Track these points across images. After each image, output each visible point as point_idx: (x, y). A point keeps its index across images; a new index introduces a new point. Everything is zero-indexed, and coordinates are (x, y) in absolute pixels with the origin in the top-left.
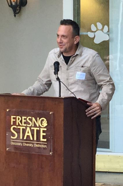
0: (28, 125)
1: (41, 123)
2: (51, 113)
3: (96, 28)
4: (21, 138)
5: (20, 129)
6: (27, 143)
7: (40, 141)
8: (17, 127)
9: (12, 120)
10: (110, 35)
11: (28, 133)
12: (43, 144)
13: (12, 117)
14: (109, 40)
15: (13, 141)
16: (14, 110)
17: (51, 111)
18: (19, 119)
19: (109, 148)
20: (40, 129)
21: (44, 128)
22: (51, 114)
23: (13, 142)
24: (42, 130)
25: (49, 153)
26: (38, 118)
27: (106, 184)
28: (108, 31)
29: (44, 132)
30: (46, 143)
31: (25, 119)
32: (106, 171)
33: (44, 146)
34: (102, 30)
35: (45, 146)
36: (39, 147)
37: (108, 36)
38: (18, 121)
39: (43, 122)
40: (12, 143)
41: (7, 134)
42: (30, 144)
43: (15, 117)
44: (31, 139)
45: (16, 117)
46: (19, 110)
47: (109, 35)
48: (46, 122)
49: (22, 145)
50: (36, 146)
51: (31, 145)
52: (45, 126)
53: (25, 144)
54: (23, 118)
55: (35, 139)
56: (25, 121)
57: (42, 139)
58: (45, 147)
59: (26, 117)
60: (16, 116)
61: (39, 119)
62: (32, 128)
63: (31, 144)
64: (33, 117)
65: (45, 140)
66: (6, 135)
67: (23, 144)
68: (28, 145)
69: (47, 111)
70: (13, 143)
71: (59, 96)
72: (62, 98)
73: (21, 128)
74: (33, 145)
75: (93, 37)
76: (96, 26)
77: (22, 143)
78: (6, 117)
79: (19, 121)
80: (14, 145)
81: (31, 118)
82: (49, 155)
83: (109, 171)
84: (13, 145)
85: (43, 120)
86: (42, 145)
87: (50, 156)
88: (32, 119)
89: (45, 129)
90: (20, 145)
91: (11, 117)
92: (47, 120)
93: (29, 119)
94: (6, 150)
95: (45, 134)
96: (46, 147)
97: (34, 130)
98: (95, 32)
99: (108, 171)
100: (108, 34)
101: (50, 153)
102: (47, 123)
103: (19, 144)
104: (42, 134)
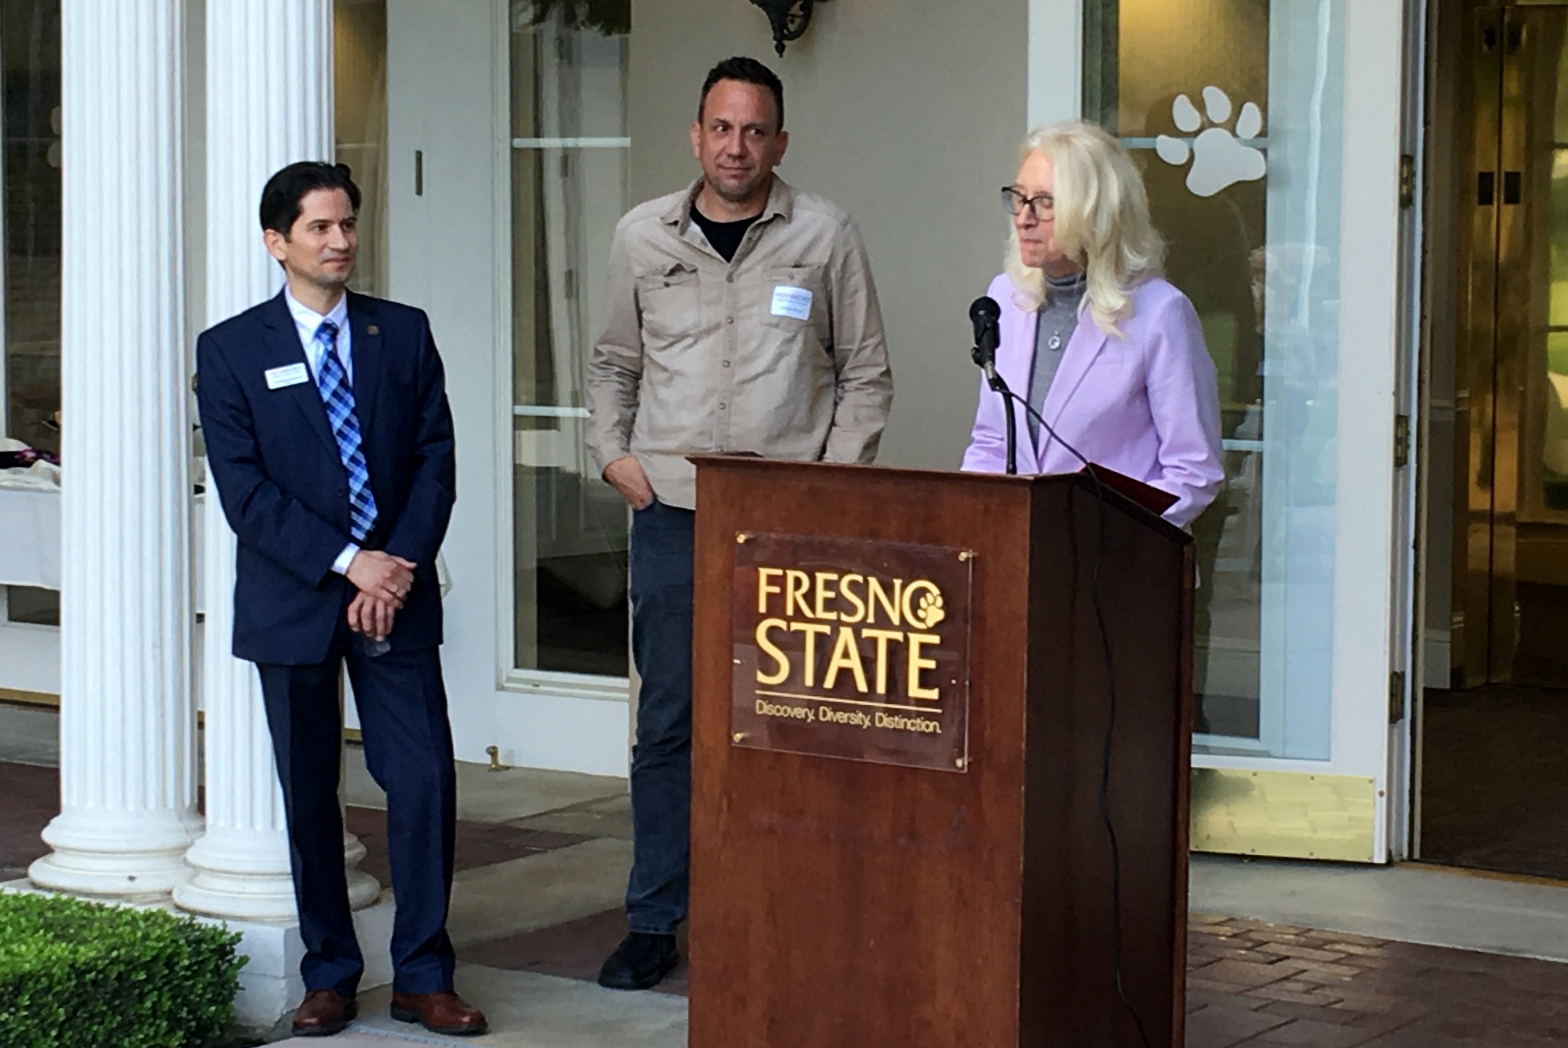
0: (844, 618)
1: (915, 606)
2: (963, 556)
3: (1197, 114)
4: (809, 681)
5: (802, 634)
6: (836, 708)
7: (907, 700)
8: (789, 627)
9: (764, 589)
10: (1270, 153)
11: (846, 655)
12: (919, 714)
13: (764, 572)
14: (1265, 178)
15: (764, 698)
16: (773, 536)
17: (965, 545)
18: (798, 583)
19: (1256, 735)
20: (906, 639)
21: (929, 631)
22: (967, 559)
23: (764, 704)
24: (915, 640)
25: (954, 764)
26: (898, 583)
27: (1242, 920)
28: (1263, 134)
29: (926, 650)
30: (939, 711)
31: (828, 585)
32: (1240, 852)
33: (927, 727)
34: (1231, 126)
35: (933, 726)
36: (900, 730)
37: (1260, 155)
38: (794, 597)
39: (923, 602)
40: (761, 708)
41: (737, 661)
42: (852, 715)
43: (779, 572)
44: (862, 687)
45: (785, 575)
46: (801, 538)
47: (1264, 151)
48: (940, 602)
49: (811, 717)
50: (888, 722)
51: (857, 718)
52: (930, 623)
53: (830, 714)
54: (821, 577)
55: (881, 688)
56: (831, 595)
57: (914, 690)
58: (931, 729)
59: (834, 577)
60: (784, 568)
61: (904, 587)
62: (866, 633)
63: (861, 715)
64: (872, 575)
65: (933, 694)
66: (733, 663)
67: (816, 714)
68: (842, 717)
69: (946, 547)
70: (768, 709)
71: (1008, 471)
72: (1023, 482)
73: (810, 630)
74: (872, 721)
75: (1183, 160)
76: (1200, 105)
77: (813, 706)
78: (730, 576)
79: (799, 594)
80: (774, 716)
81: (860, 578)
82: (954, 774)
83: (1257, 853)
84: (764, 715)
85: (921, 592)
86: (918, 721)
87: (957, 776)
88: (866, 582)
89: (935, 639)
90: (803, 716)
91: (758, 573)
92: (943, 595)
93: (853, 585)
94: (730, 739)
95: (931, 664)
96: (939, 731)
97: (874, 641)
98: (1196, 133)
99: (1248, 852)
100: (1262, 146)
101: (959, 763)
102: (945, 607)
103: (799, 712)
104: (916, 663)
